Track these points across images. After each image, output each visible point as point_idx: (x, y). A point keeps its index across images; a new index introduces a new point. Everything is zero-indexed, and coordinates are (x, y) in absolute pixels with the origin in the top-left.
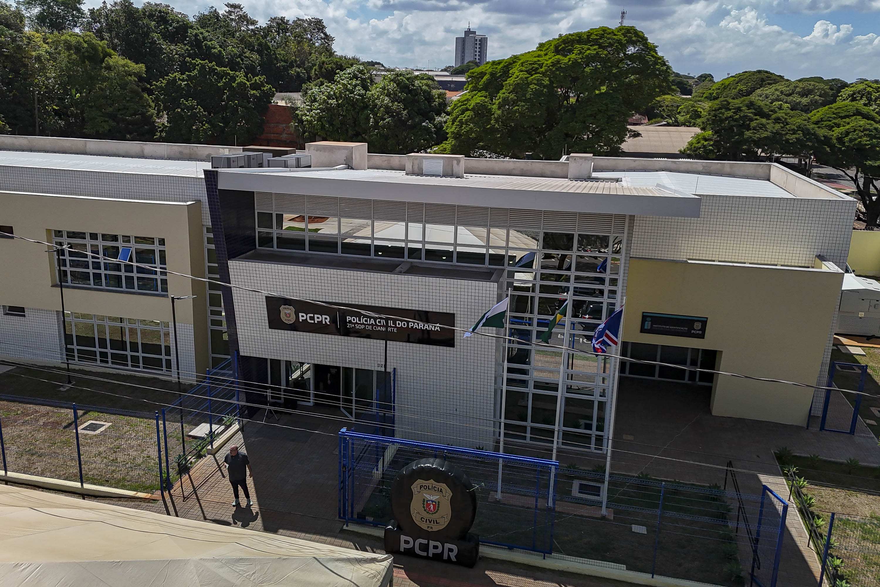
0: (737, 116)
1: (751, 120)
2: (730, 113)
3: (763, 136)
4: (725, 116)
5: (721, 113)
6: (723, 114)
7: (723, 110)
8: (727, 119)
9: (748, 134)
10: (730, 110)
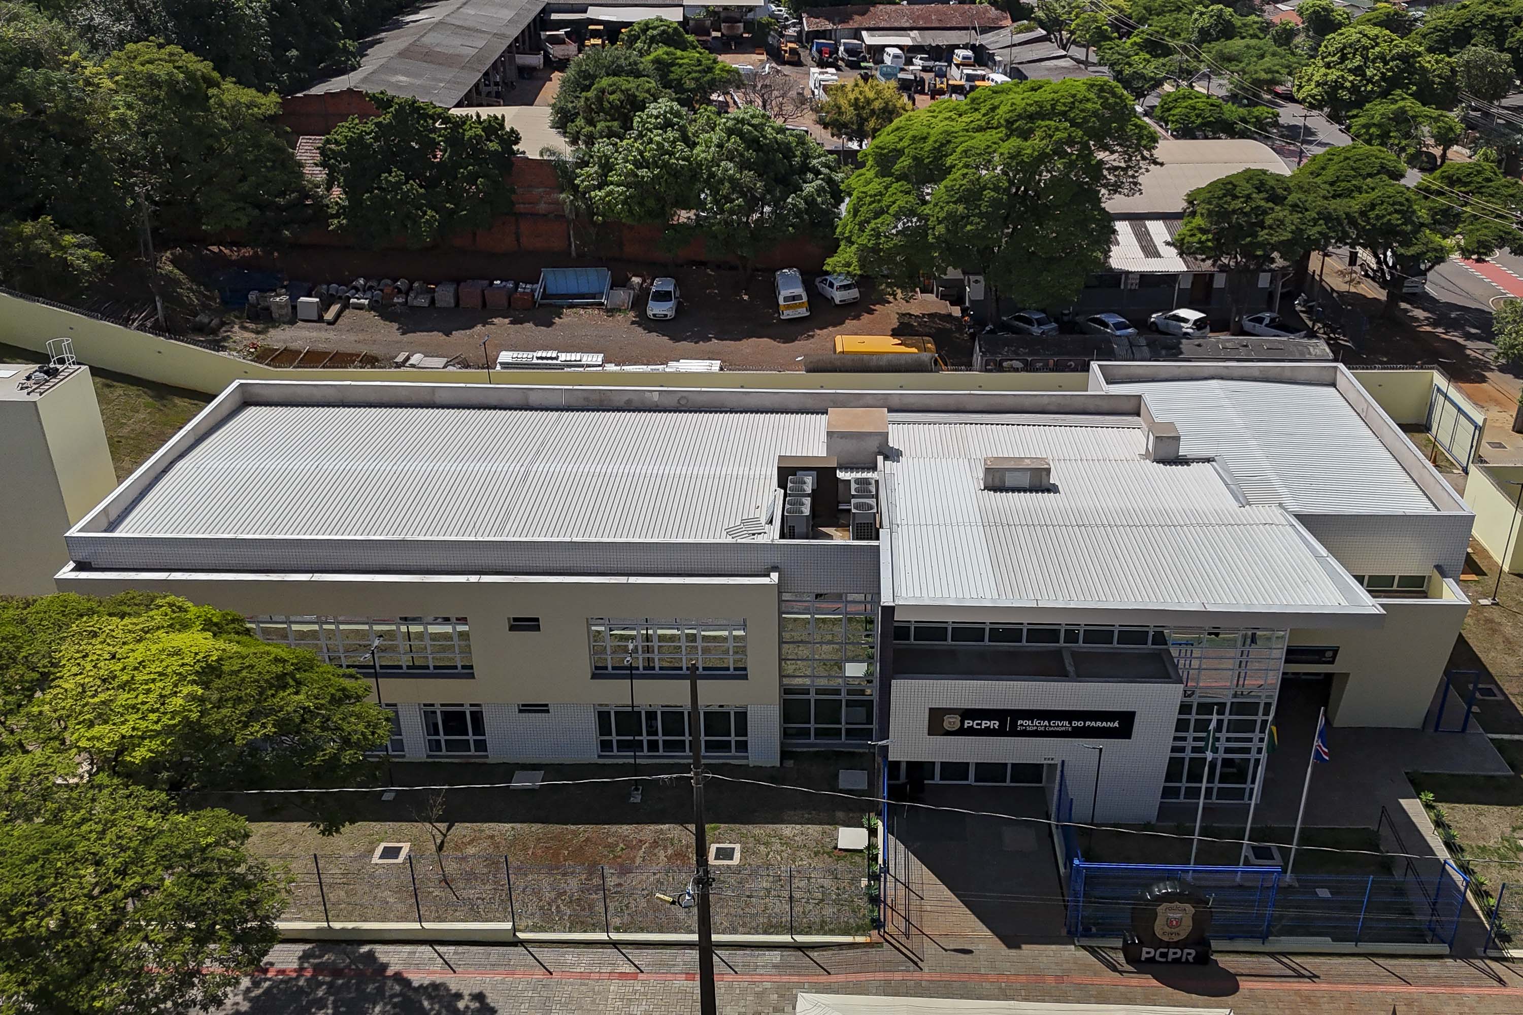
0: (1248, 209)
1: (1265, 213)
2: (1237, 204)
3: (1282, 238)
4: (1232, 207)
5: (1226, 202)
6: (1229, 204)
7: (1229, 198)
8: (1234, 211)
9: (1263, 235)
10: (1238, 197)
